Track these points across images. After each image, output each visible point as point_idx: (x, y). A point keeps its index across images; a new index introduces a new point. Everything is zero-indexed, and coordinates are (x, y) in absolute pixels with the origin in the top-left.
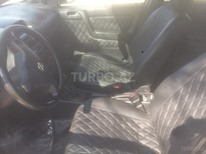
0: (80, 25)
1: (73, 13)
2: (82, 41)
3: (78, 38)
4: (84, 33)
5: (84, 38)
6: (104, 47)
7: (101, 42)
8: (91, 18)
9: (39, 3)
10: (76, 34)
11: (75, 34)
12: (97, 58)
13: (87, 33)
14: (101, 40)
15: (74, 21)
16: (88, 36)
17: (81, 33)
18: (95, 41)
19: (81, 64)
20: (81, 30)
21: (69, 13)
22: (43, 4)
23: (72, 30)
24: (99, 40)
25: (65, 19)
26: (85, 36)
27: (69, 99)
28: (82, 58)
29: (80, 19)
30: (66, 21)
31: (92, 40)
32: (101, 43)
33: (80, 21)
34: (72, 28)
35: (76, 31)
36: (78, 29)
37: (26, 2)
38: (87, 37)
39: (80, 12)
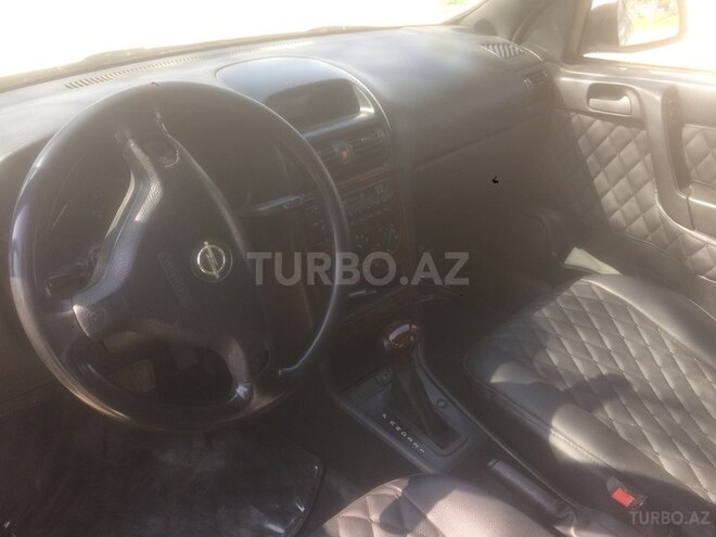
0: (631, 147)
1: (615, 92)
2: (617, 216)
3: (602, 200)
4: (636, 187)
5: (631, 205)
6: (709, 273)
7: (699, 248)
8: (688, 130)
9: (496, 34)
10: (600, 180)
11: (596, 181)
12: (639, 314)
13: (650, 192)
14: (705, 238)
15: (609, 124)
16: (651, 205)
17: (623, 183)
18: (675, 237)
19: (544, 310)
20: (627, 168)
21: (596, 91)
22: (510, 39)
23: (590, 159)
24: (697, 236)
25: (572, 110)
26: (638, 202)
27: (398, 428)
28: (572, 289)
29: (634, 121)
30: (575, 119)
31: (661, 227)
32: (701, 254)
33: (634, 130)
34: (589, 154)
35: (607, 168)
36: (615, 161)
37: (455, 27)
38: (645, 207)
39: (647, 92)
